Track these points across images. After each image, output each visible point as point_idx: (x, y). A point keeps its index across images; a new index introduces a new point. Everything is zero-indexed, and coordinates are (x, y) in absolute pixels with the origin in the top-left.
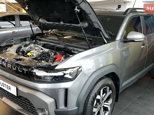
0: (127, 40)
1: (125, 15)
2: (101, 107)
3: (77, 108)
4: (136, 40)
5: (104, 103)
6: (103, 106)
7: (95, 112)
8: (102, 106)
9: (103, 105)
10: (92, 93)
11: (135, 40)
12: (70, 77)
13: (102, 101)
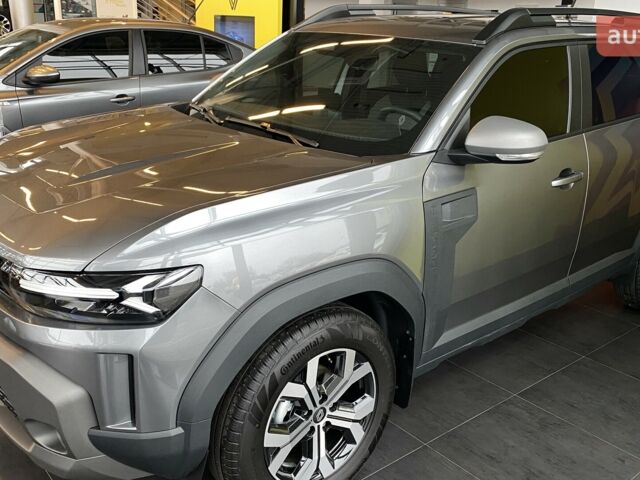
0: (467, 152)
1: (484, 42)
2: (313, 429)
3: (180, 430)
4: (503, 157)
5: (328, 412)
6: (328, 423)
7: (279, 449)
8: (322, 424)
9: (326, 419)
10: (259, 377)
11: (498, 155)
12: (150, 309)
13: (319, 406)
